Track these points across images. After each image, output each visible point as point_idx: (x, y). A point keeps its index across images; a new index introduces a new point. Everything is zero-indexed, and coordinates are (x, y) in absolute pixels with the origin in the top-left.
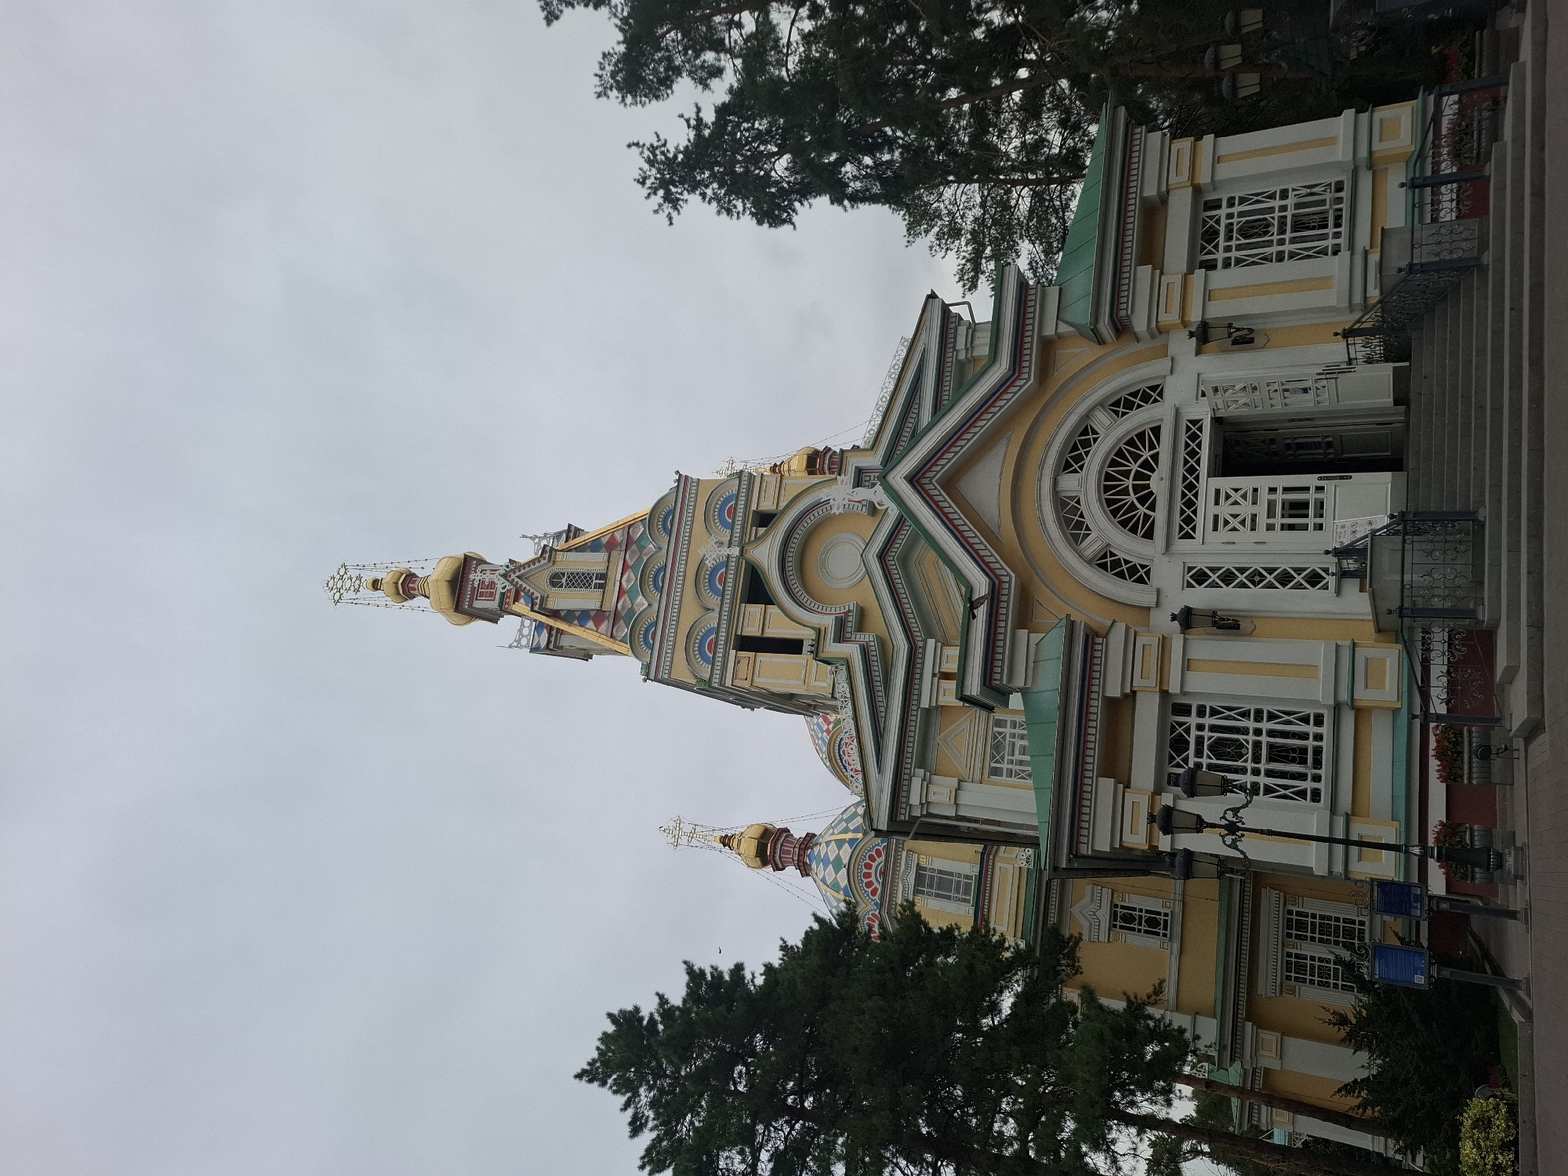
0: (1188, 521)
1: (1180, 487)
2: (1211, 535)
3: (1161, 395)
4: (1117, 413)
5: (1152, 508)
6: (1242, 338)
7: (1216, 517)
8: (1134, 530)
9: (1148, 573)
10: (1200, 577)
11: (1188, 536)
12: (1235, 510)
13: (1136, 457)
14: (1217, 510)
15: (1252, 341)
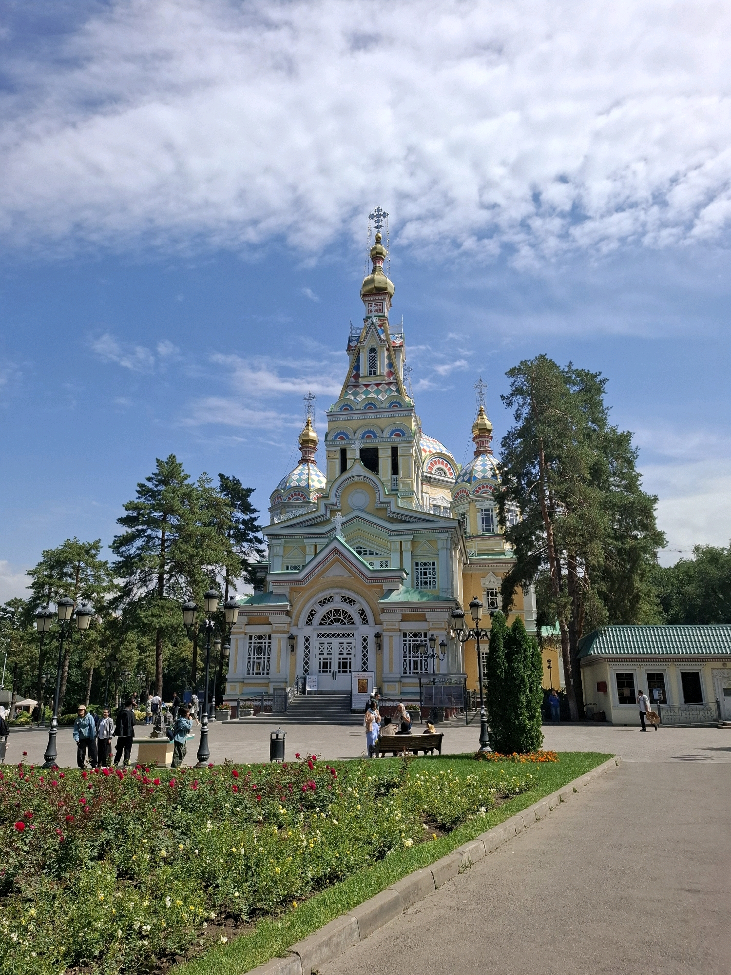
0: (323, 635)
1: (333, 632)
2: (318, 642)
3: (365, 624)
4: (360, 610)
5: (329, 624)
6: (379, 647)
7: (324, 643)
8: (322, 619)
9: (309, 624)
10: (307, 640)
11: (318, 635)
12: (326, 649)
13: (345, 618)
14: (326, 643)
15: (379, 649)
